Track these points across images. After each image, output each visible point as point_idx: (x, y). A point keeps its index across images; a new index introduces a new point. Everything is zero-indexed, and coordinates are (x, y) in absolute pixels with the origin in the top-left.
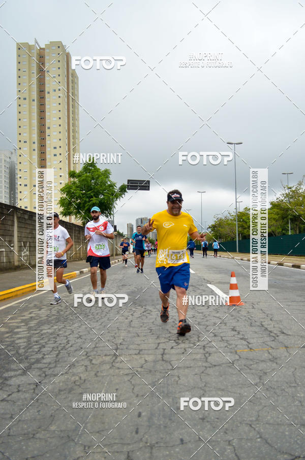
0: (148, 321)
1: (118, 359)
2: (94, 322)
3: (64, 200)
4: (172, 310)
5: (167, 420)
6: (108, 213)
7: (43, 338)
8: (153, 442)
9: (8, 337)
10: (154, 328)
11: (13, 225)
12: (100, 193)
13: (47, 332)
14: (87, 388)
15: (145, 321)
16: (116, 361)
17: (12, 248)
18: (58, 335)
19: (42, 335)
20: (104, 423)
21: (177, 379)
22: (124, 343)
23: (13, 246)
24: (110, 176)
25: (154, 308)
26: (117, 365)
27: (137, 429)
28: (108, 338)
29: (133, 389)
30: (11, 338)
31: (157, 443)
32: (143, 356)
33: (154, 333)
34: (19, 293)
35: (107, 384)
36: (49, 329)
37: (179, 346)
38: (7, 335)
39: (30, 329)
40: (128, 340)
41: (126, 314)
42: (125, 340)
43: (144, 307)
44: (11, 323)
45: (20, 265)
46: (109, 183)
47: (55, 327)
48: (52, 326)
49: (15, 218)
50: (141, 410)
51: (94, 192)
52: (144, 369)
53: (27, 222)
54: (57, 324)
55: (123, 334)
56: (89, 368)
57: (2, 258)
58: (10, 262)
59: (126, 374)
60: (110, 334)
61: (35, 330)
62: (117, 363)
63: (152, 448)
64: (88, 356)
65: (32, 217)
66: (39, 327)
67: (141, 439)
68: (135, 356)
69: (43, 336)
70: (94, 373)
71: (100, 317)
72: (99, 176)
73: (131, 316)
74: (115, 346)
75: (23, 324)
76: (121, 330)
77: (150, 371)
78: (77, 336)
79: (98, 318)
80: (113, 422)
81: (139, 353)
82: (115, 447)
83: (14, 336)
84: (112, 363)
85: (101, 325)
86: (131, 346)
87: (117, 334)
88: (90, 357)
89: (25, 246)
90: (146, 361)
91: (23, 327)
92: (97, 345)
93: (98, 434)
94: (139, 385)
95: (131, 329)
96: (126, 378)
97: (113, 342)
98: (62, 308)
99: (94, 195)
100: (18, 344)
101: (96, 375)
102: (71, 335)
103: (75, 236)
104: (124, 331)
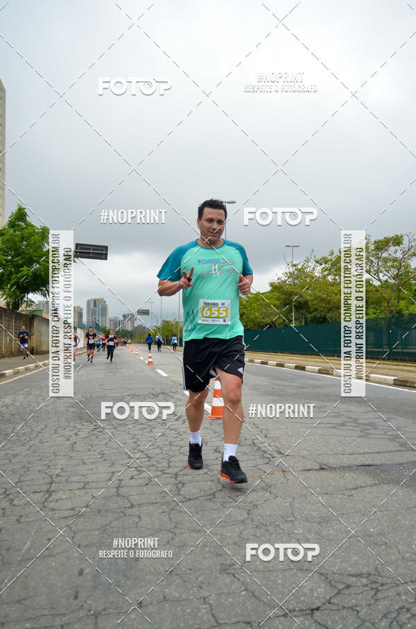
0: (99, 442)
1: (54, 497)
2: (19, 446)
4: (134, 427)
5: (121, 577)
6: (47, 290)
8: (100, 609)
10: (107, 452)
12: (34, 260)
14: (4, 541)
15: (95, 443)
16: (50, 499)
20: (26, 588)
21: (137, 520)
22: (62, 474)
25: (109, 425)
26: (51, 505)
27: (77, 592)
28: (38, 469)
29: (73, 537)
31: (104, 609)
32: (89, 491)
33: (107, 458)
35: (35, 533)
37: (142, 476)
40: (69, 469)
41: (67, 433)
42: (64, 469)
43: (94, 423)
50: (83, 566)
51: (24, 258)
52: (91, 508)
55: (62, 461)
56: (8, 512)
59: (64, 518)
60: (42, 463)
62: (51, 502)
63: (96, 617)
64: (8, 495)
67: (82, 606)
68: (78, 491)
70: (15, 518)
71: (28, 439)
73: (74, 437)
74: (50, 479)
76: (59, 455)
77: (99, 511)
79: (25, 439)
80: (40, 585)
81: (84, 488)
82: (43, 621)
84: (44, 502)
85: (29, 449)
86: (73, 478)
87: (53, 462)
88: (10, 496)
90: (93, 497)
92: (22, 478)
93: (17, 605)
94: (83, 531)
95: (74, 454)
96: (63, 523)
97: (46, 473)
99: (25, 263)
101: (18, 520)
104: (64, 458)
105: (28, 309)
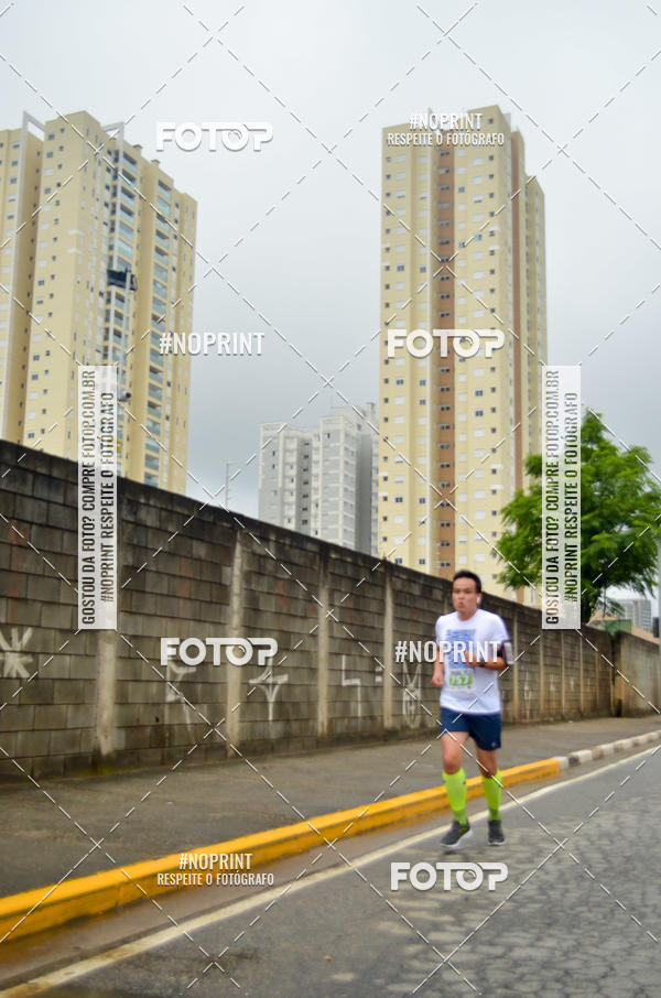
3: (511, 539)
6: (645, 580)
7: (523, 975)
9: (415, 956)
11: (382, 614)
12: (618, 517)
13: (531, 959)
17: (379, 679)
18: (567, 972)
19: (516, 964)
23: (381, 674)
24: (649, 465)
30: (428, 960)
34: (409, 813)
36: (532, 946)
38: (412, 949)
39: (474, 939)
44: (414, 909)
45: (399, 727)
46: (647, 489)
47: (550, 943)
48: (539, 939)
49: (389, 592)
51: (600, 515)
53: (417, 605)
54: (551, 931)
57: (352, 704)
58: (372, 718)
61: (491, 944)
65: (431, 592)
66: (499, 935)
69: (520, 970)
72: (618, 468)
75: (447, 918)
78: (630, 985)
83: (432, 955)
89: (411, 674)
91: (449, 927)
98: (550, 878)
99: (602, 525)
100: (450, 984)
102: (609, 981)
103: (545, 647)
105: (607, 618)
